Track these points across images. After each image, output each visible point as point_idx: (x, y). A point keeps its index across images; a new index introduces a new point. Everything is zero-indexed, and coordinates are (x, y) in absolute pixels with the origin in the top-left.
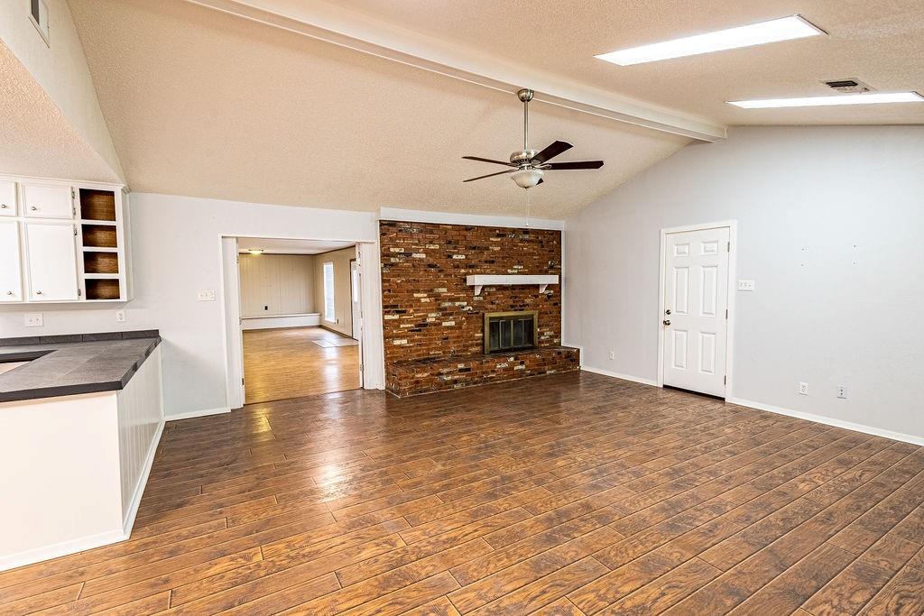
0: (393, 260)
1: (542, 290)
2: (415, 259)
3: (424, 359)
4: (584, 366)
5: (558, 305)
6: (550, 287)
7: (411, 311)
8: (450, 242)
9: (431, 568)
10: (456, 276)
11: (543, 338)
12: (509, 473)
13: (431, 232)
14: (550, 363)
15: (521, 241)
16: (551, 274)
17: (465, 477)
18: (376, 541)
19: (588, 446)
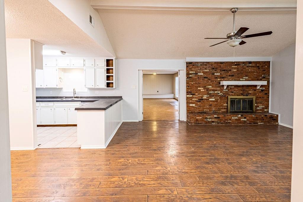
0: (190, 76)
1: (258, 88)
2: (199, 75)
3: (201, 112)
4: (280, 123)
5: (267, 94)
6: (262, 86)
7: (197, 94)
8: (214, 69)
9: (175, 178)
10: (215, 81)
11: (258, 108)
12: (219, 157)
13: (206, 65)
14: (260, 119)
15: (248, 67)
16: (264, 80)
17: (201, 155)
18: (162, 166)
19: (262, 155)
